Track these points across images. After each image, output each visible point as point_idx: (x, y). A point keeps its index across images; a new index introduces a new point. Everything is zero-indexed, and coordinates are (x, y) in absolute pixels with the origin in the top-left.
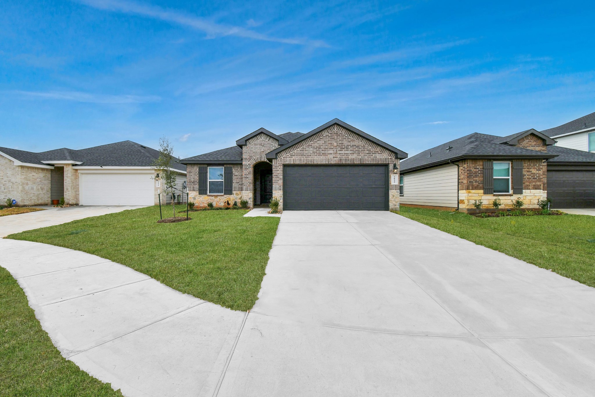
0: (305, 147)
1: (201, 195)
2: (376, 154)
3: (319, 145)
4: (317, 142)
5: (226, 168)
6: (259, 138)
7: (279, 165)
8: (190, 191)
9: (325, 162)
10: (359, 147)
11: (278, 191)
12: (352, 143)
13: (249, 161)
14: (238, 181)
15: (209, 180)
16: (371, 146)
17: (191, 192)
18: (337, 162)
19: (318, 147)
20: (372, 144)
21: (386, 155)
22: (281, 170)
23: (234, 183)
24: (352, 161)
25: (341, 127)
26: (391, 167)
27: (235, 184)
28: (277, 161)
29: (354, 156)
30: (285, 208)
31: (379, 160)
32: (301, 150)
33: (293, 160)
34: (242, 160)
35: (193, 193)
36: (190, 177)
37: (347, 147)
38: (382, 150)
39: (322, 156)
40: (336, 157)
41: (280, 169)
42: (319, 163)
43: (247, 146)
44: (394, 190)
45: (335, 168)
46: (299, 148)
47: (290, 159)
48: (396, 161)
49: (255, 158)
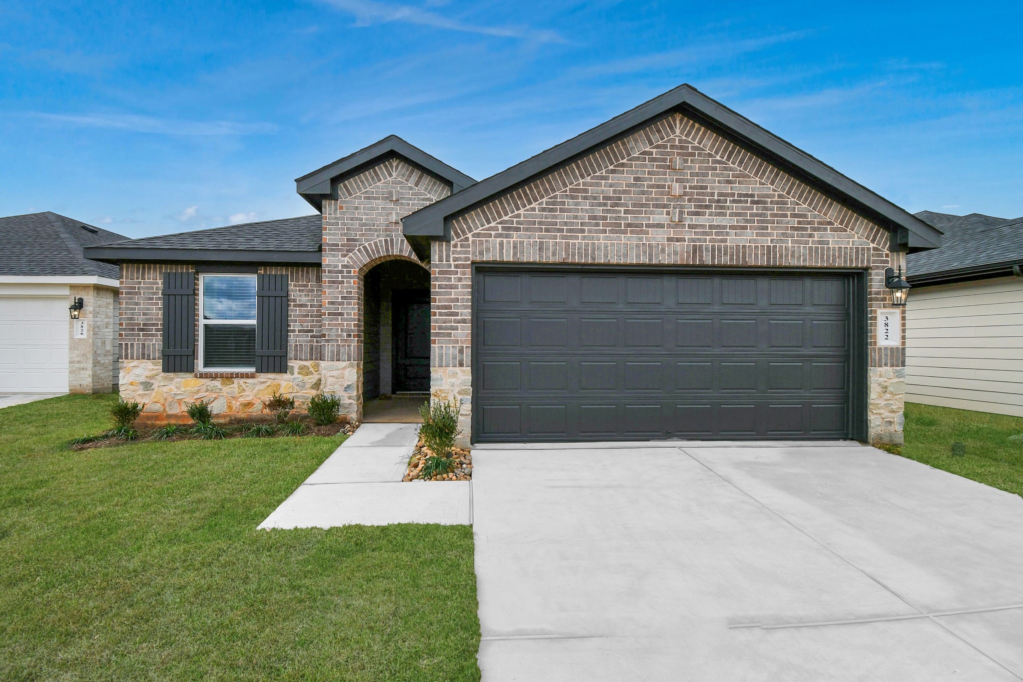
0: (562, 196)
1: (172, 375)
2: (825, 229)
3: (615, 192)
4: (606, 178)
5: (266, 280)
6: (383, 173)
7: (456, 266)
8: (132, 358)
9: (638, 256)
10: (765, 203)
11: (451, 369)
12: (739, 188)
13: (345, 256)
14: (307, 326)
15: (202, 322)
16: (806, 199)
17: (135, 363)
18: (682, 259)
19: (609, 198)
20: (810, 192)
21: (859, 238)
22: (464, 287)
23: (294, 331)
24: (738, 256)
25: (697, 125)
26: (876, 282)
27: (297, 336)
28: (448, 250)
29: (748, 238)
30: (480, 435)
31: (834, 255)
32: (544, 210)
33: (515, 247)
34: (320, 250)
35: (143, 365)
36: (131, 309)
37: (718, 201)
38: (845, 216)
39: (625, 232)
40: (678, 240)
41: (460, 280)
42: (614, 261)
43: (339, 202)
44: (889, 368)
45: (669, 283)
46: (536, 200)
47: (501, 244)
48: (893, 260)
49: (366, 244)
